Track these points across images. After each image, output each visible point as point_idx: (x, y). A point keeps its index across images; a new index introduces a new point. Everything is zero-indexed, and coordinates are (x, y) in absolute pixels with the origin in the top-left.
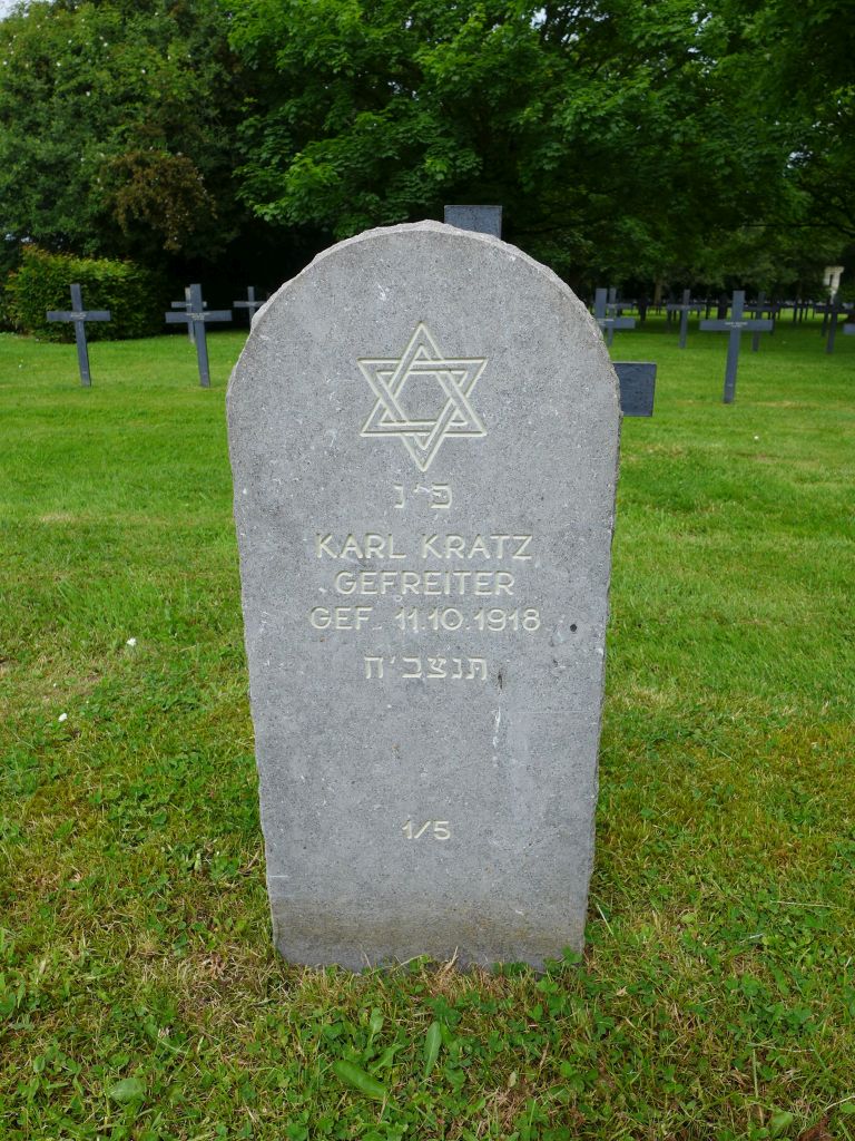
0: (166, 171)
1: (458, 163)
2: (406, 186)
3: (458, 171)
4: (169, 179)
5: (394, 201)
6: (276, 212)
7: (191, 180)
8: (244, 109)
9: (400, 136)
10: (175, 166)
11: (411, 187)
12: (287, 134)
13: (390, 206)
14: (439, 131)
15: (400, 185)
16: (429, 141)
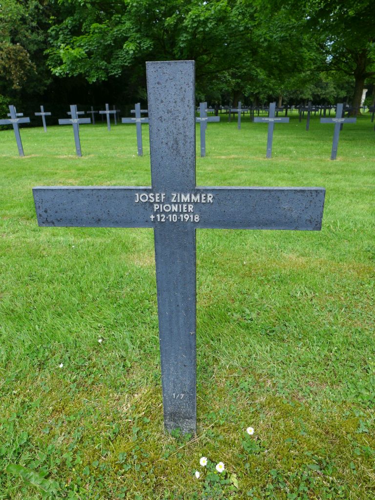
0: (10, 52)
1: (142, 45)
2: (119, 57)
3: (142, 49)
4: (12, 56)
5: (114, 64)
6: (60, 71)
7: (22, 56)
8: (50, 22)
9: (115, 33)
10: (14, 50)
11: (121, 57)
12: (69, 33)
13: (112, 67)
14: (134, 30)
15: (117, 56)
16: (129, 35)
